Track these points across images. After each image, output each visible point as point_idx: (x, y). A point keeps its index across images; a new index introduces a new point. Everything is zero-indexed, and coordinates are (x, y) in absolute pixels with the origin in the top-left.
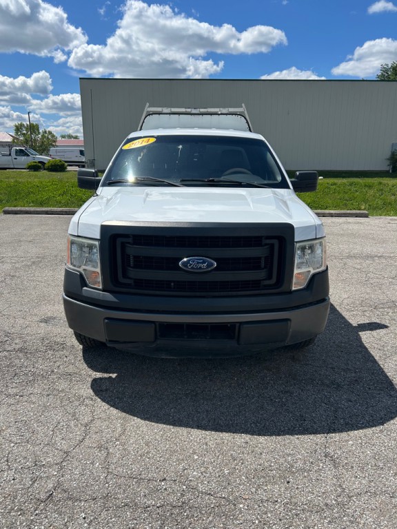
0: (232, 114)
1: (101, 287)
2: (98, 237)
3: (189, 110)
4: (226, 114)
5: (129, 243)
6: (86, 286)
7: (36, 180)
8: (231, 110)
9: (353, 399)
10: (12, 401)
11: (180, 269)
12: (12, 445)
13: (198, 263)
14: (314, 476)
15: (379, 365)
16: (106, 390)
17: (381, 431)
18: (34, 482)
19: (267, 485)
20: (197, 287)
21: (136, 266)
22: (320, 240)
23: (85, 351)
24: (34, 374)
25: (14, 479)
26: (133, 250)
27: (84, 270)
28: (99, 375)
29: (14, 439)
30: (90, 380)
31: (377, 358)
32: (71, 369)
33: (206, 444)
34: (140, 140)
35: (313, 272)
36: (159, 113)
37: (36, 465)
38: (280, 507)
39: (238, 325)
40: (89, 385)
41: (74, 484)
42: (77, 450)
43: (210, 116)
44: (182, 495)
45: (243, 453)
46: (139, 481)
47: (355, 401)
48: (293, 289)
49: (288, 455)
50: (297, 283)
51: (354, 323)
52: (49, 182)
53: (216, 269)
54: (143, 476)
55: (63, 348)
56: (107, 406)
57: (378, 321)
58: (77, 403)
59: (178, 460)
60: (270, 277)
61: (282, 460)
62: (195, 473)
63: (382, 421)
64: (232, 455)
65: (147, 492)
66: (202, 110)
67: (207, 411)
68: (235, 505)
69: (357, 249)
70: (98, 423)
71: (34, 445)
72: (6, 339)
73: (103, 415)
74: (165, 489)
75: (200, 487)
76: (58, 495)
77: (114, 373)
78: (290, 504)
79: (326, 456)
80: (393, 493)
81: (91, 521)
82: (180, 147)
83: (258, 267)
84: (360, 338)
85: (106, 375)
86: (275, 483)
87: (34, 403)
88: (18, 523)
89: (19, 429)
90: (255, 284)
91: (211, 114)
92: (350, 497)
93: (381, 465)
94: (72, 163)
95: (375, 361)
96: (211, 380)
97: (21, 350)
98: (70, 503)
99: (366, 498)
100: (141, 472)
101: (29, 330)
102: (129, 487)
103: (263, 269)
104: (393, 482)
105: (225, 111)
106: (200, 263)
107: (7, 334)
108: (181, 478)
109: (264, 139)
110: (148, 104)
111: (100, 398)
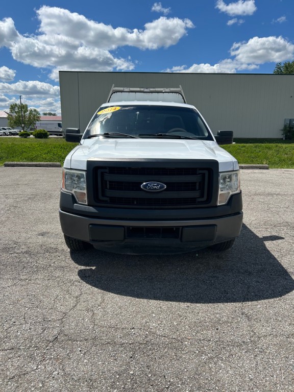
0: (173, 92)
1: (86, 204)
2: (85, 169)
3: (142, 89)
4: (169, 92)
5: (106, 173)
6: (76, 203)
7: (27, 143)
8: (172, 89)
9: (259, 281)
10: (23, 283)
11: (141, 190)
12: (27, 309)
13: (154, 186)
14: (234, 325)
15: (278, 261)
16: (89, 276)
17: (280, 300)
18: (44, 330)
19: (203, 331)
20: (153, 202)
21: (110, 188)
22: (236, 172)
23: (72, 253)
24: (37, 267)
25: (30, 329)
26: (109, 177)
27: (75, 192)
28: (83, 267)
29: (28, 306)
30: (77, 270)
31: (276, 257)
32: (63, 264)
33: (161, 308)
34: (110, 108)
35: (231, 193)
36: (122, 92)
37: (44, 320)
38: (212, 344)
39: (181, 228)
40: (77, 273)
41: (72, 331)
42: (72, 311)
43: (157, 94)
44: (146, 337)
45: (186, 313)
46: (116, 329)
47: (262, 282)
48: (218, 204)
49: (217, 313)
50: (221, 201)
51: (260, 235)
52: (37, 144)
53: (166, 190)
54: (119, 327)
55: (56, 251)
56: (90, 286)
57: (277, 235)
58: (70, 285)
59: (142, 317)
60: (202, 196)
61: (212, 317)
62: (154, 324)
63: (281, 294)
64: (178, 314)
65: (122, 335)
66: (152, 90)
67: (160, 288)
68: (182, 343)
69: (262, 190)
70: (85, 296)
71: (42, 308)
72: (15, 245)
73: (88, 291)
74: (134, 334)
75: (158, 332)
76: (61, 338)
77: (93, 266)
78: (219, 342)
79: (242, 314)
80: (288, 336)
81: (85, 353)
82: (138, 113)
83: (194, 189)
84: (265, 245)
85: (88, 268)
86: (209, 330)
87: (39, 284)
88: (35, 355)
89: (30, 300)
90: (193, 201)
91: (158, 92)
92: (259, 338)
93: (280, 319)
94: (53, 133)
95: (275, 259)
96: (161, 270)
97: (26, 252)
98: (70, 342)
99: (270, 338)
100: (117, 324)
101: (30, 240)
102: (110, 332)
103: (197, 190)
104: (288, 329)
105: (168, 90)
106: (155, 186)
107: (16, 243)
108: (145, 327)
109: (195, 108)
110: (113, 85)
111: (85, 281)
